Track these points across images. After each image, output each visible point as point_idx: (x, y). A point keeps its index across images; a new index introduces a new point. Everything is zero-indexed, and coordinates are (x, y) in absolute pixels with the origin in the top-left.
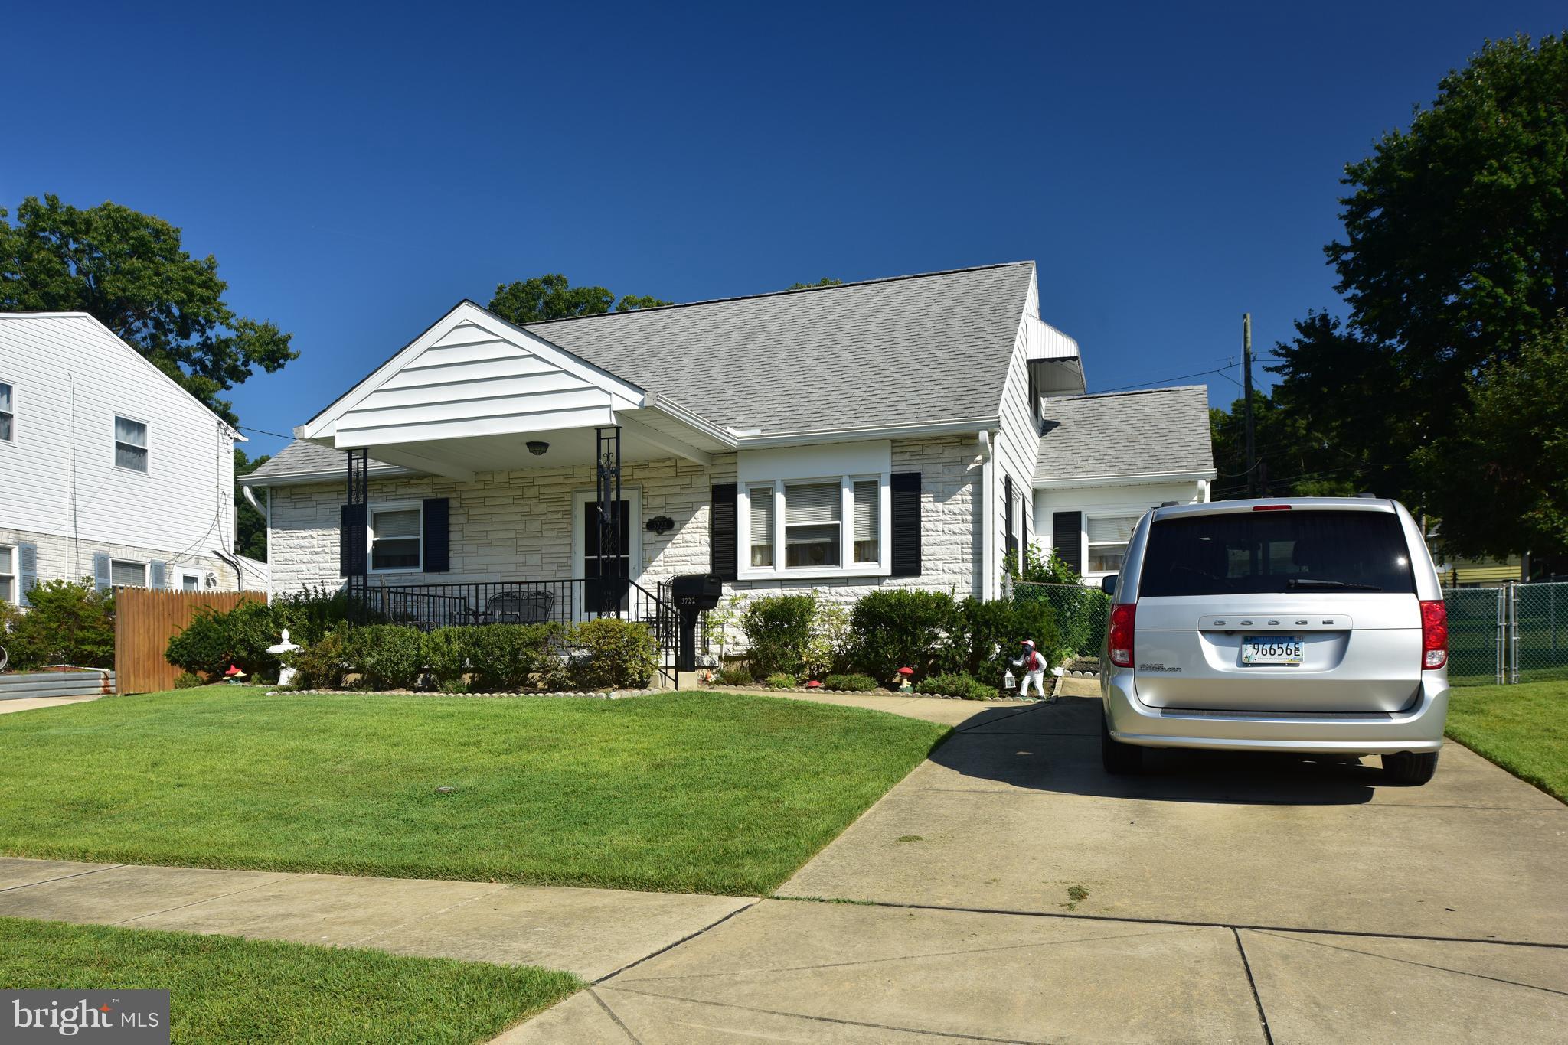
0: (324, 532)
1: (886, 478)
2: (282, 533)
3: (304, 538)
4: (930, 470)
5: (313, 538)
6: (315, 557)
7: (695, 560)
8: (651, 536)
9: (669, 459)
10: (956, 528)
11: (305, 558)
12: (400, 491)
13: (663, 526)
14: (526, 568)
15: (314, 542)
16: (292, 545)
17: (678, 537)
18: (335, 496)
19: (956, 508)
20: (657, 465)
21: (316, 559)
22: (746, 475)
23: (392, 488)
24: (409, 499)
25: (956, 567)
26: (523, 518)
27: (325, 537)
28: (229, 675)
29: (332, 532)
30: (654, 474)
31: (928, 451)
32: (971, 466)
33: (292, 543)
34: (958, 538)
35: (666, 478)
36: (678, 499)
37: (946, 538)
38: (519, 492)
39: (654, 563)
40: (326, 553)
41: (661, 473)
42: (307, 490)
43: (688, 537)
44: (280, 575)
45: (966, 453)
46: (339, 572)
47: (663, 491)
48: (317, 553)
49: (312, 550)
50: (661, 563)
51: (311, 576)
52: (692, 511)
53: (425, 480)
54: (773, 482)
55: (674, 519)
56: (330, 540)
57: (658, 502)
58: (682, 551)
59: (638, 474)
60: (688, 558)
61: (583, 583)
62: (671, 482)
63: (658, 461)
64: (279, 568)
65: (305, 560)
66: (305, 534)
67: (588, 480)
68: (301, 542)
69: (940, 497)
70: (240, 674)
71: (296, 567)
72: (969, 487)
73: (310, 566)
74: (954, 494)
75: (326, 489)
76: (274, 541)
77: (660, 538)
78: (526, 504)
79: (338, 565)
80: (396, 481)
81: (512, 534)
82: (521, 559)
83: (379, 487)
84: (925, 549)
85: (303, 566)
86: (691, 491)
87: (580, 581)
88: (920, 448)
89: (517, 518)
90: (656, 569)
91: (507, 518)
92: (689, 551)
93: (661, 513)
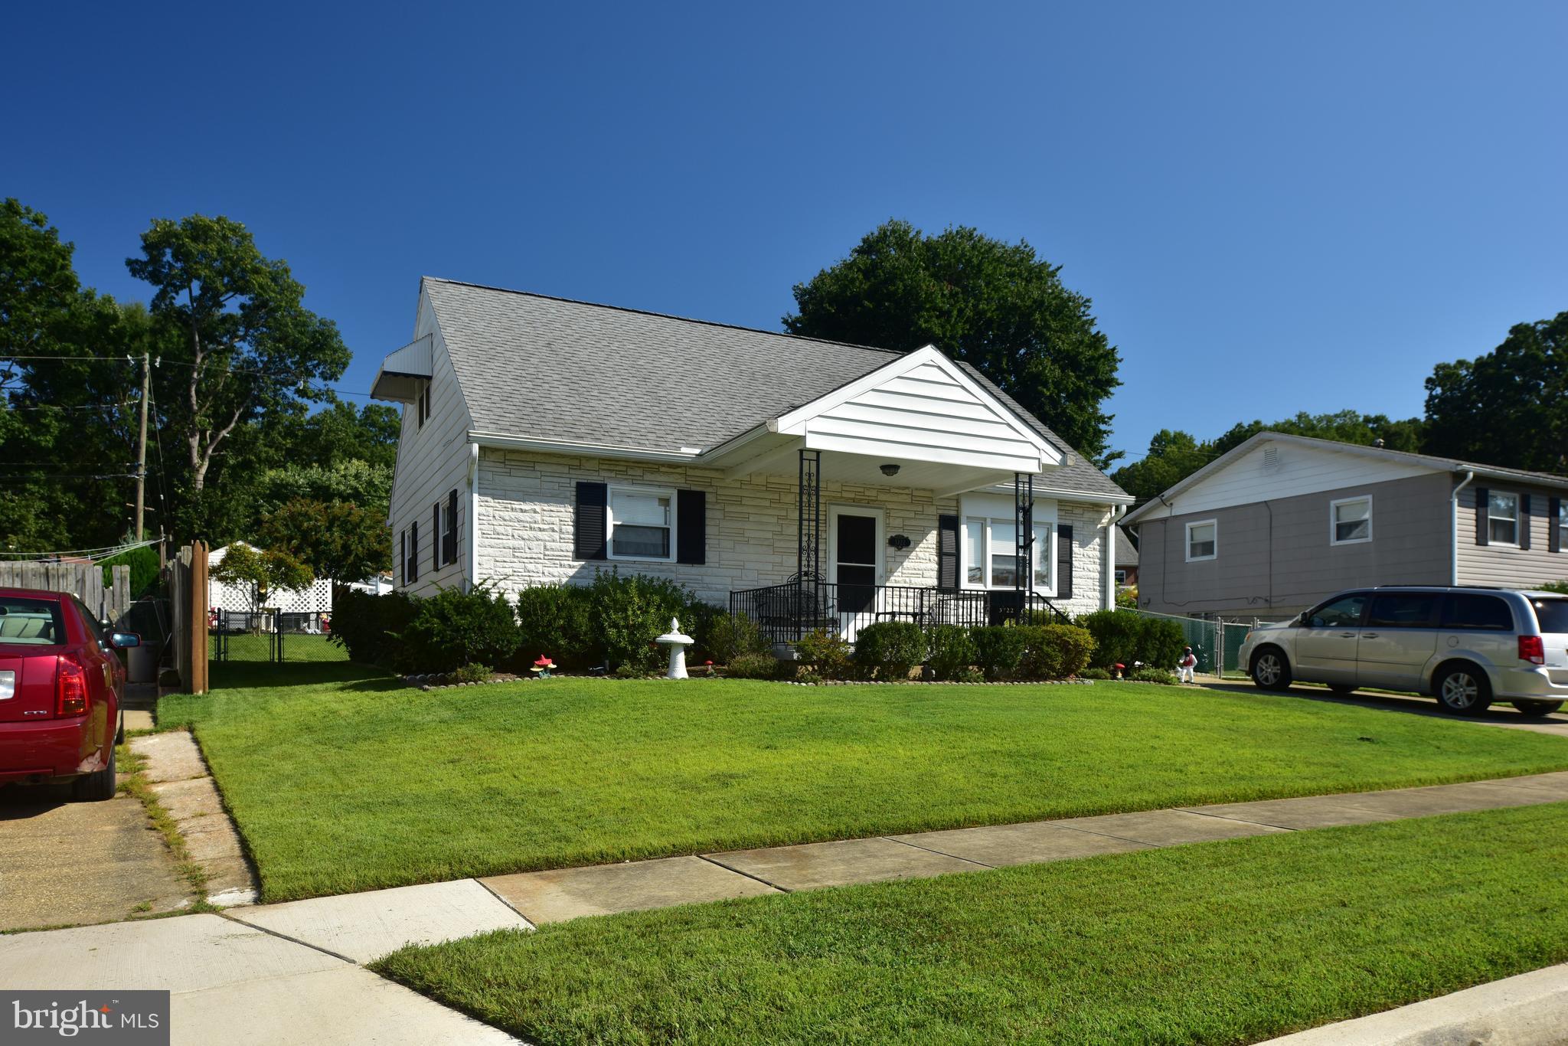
0: (552, 508)
1: (1055, 527)
2: (491, 502)
3: (522, 511)
4: (1077, 526)
5: (535, 512)
6: (540, 534)
7: (926, 574)
8: (892, 550)
9: (908, 488)
10: (1091, 567)
11: (526, 534)
12: (648, 477)
13: (902, 543)
14: (782, 569)
15: (538, 517)
16: (507, 518)
17: (914, 553)
18: (566, 470)
19: (1091, 553)
20: (897, 491)
21: (541, 537)
22: (967, 510)
23: (639, 472)
24: (659, 486)
25: (1090, 594)
26: (781, 522)
27: (552, 514)
28: (540, 666)
29: (562, 509)
30: (895, 498)
31: (1076, 511)
32: (1099, 526)
33: (506, 515)
34: (1092, 575)
35: (906, 503)
36: (914, 523)
37: (1084, 573)
38: (776, 497)
39: (895, 574)
40: (553, 531)
41: (901, 498)
42: (529, 458)
43: (921, 555)
44: (490, 550)
45: (1095, 516)
46: (571, 554)
47: (901, 514)
48: (540, 530)
49: (536, 526)
50: (900, 574)
51: (534, 556)
52: (924, 534)
53: (679, 470)
54: (985, 519)
55: (910, 538)
56: (563, 516)
57: (898, 522)
58: (917, 566)
59: (882, 497)
60: (921, 572)
61: (835, 587)
62: (909, 507)
63: (899, 488)
64: (487, 542)
65: (526, 537)
66: (524, 506)
67: (839, 495)
68: (521, 516)
69: (1083, 545)
70: (552, 665)
71: (512, 543)
72: (1097, 540)
73: (533, 544)
74: (1090, 544)
75: (554, 460)
76: (483, 510)
77: (899, 553)
78: (783, 509)
79: (572, 547)
80: (644, 466)
81: (770, 535)
82: (777, 559)
83: (624, 469)
84: (1075, 581)
85: (522, 542)
86: (921, 517)
87: (833, 585)
88: (1070, 508)
89: (774, 520)
90: (897, 579)
91: (765, 519)
92: (922, 566)
93: (899, 532)
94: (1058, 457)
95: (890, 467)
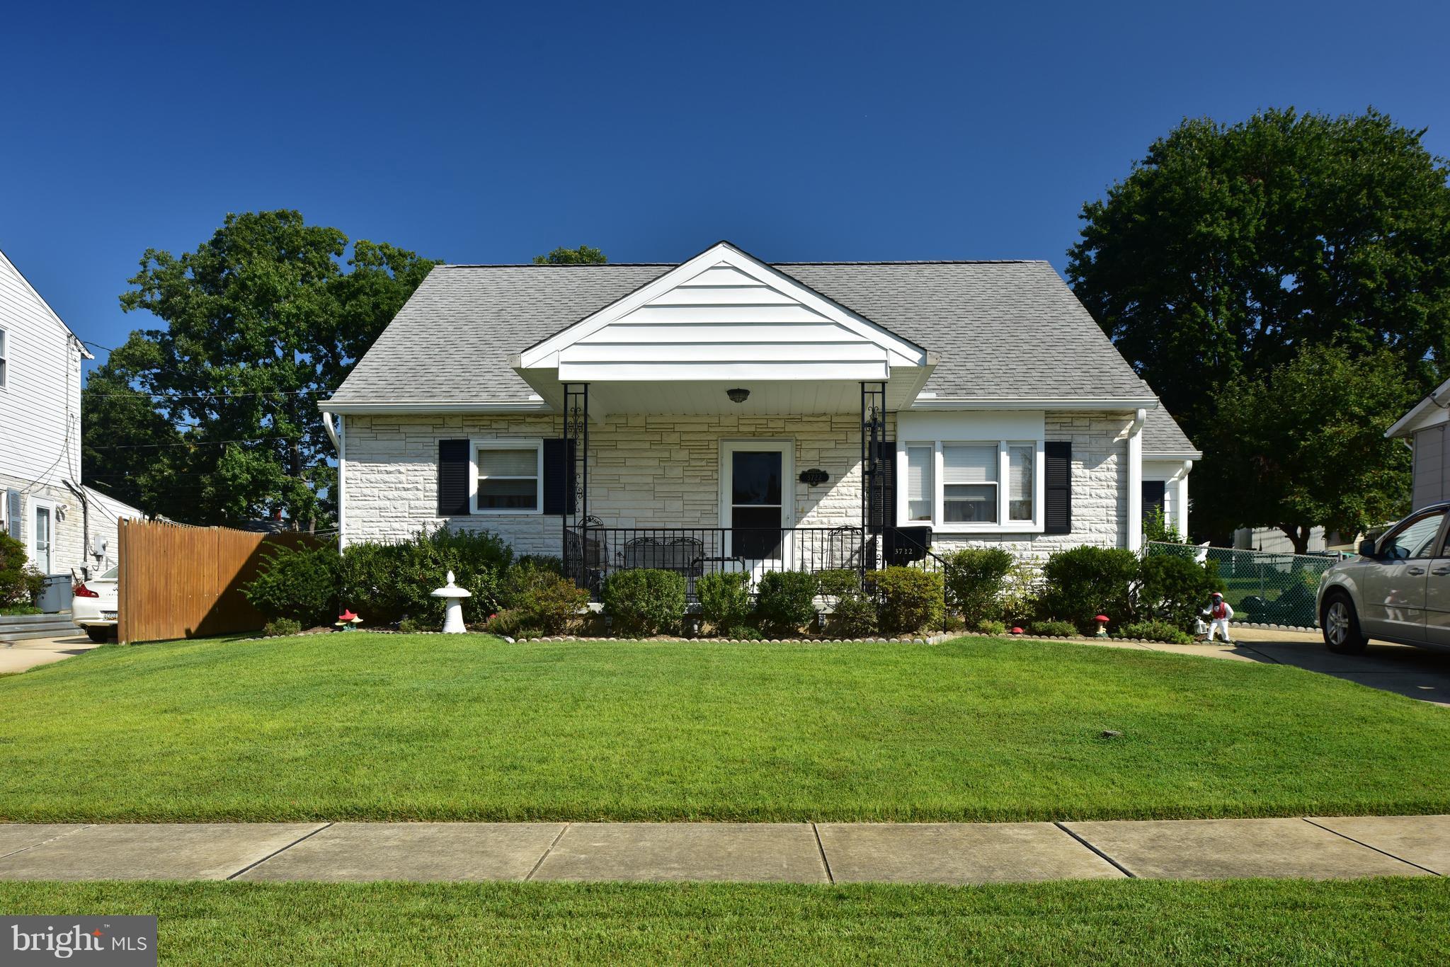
0: (416, 468)
1: (1041, 445)
2: (359, 466)
3: (388, 472)
4: (1079, 441)
5: (400, 473)
6: (404, 494)
7: (850, 512)
8: (804, 487)
9: (825, 414)
10: (1102, 492)
11: (390, 494)
12: (513, 429)
13: (816, 479)
14: (665, 514)
15: (403, 478)
16: (373, 480)
17: (835, 489)
18: (430, 429)
19: (1102, 475)
20: (811, 419)
21: (405, 496)
22: (905, 433)
23: (503, 425)
24: (525, 437)
25: (1102, 527)
26: (662, 464)
27: (416, 473)
28: (344, 621)
29: (426, 468)
30: (808, 428)
31: (1077, 423)
32: (1116, 439)
33: (372, 477)
34: (1104, 502)
35: (820, 432)
36: (833, 454)
37: (1092, 501)
38: (657, 437)
39: (809, 514)
40: (418, 490)
41: (815, 427)
42: (393, 421)
43: (844, 490)
44: (358, 512)
45: (1111, 427)
46: (435, 511)
47: (817, 445)
48: (405, 489)
49: (400, 486)
50: (815, 514)
51: (399, 515)
52: (848, 467)
53: (546, 419)
54: (933, 443)
55: (828, 472)
56: (427, 475)
57: (813, 455)
58: (837, 503)
59: (790, 427)
60: (844, 511)
61: (729, 535)
62: (826, 436)
63: (813, 415)
64: (354, 504)
65: (391, 497)
66: (390, 468)
67: (736, 429)
68: (386, 477)
69: (1090, 465)
70: (356, 620)
71: (378, 504)
72: (1114, 457)
73: (397, 504)
74: (1101, 462)
75: (418, 421)
76: (350, 474)
77: (814, 490)
78: (666, 450)
79: (435, 504)
80: (510, 418)
81: (650, 480)
82: (659, 505)
83: (489, 423)
84: (1075, 511)
85: (388, 502)
86: (846, 446)
88: (1070, 420)
89: (656, 463)
90: (810, 519)
91: (644, 463)
92: (845, 503)
93: (815, 466)
94: (916, 356)
95: (738, 392)
